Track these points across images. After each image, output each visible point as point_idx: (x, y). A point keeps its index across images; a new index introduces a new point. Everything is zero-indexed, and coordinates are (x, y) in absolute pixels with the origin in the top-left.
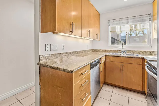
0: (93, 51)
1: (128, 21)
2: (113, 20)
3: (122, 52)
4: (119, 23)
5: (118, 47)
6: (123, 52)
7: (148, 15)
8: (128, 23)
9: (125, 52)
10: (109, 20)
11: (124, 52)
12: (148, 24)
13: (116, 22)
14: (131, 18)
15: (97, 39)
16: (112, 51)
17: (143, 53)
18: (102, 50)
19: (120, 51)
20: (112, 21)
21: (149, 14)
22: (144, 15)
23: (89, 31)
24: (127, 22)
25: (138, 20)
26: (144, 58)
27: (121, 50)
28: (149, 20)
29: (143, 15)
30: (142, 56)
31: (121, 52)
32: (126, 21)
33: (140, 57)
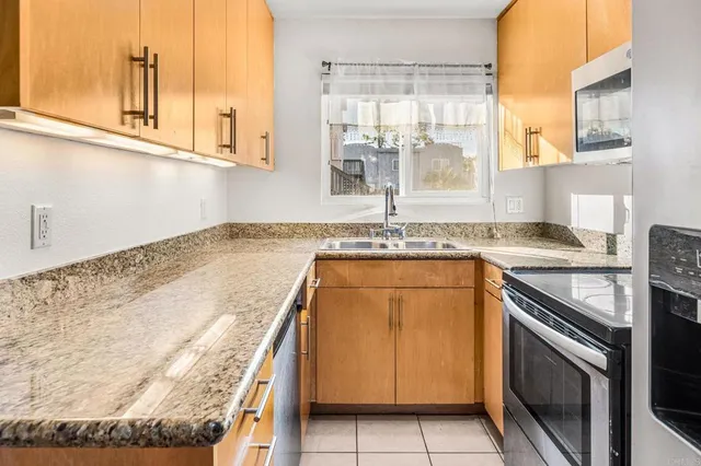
0: (235, 233)
1: (410, 82)
2: (344, 67)
3: (387, 231)
4: (373, 84)
5: (368, 207)
6: (392, 232)
7: (484, 70)
8: (409, 91)
9: (401, 234)
10: (324, 64)
11: (397, 233)
12: (484, 105)
13: (357, 80)
14: (422, 68)
15: (262, 165)
16: (336, 227)
17: (465, 231)
18: (288, 225)
19: (374, 225)
20: (339, 71)
21: (486, 66)
22: (471, 66)
23: (231, 115)
24: (408, 85)
25: (449, 84)
26: (482, 256)
27: (382, 221)
28: (487, 93)
29: (467, 66)
30: (475, 250)
31: (380, 230)
32: (402, 81)
33: (465, 253)
